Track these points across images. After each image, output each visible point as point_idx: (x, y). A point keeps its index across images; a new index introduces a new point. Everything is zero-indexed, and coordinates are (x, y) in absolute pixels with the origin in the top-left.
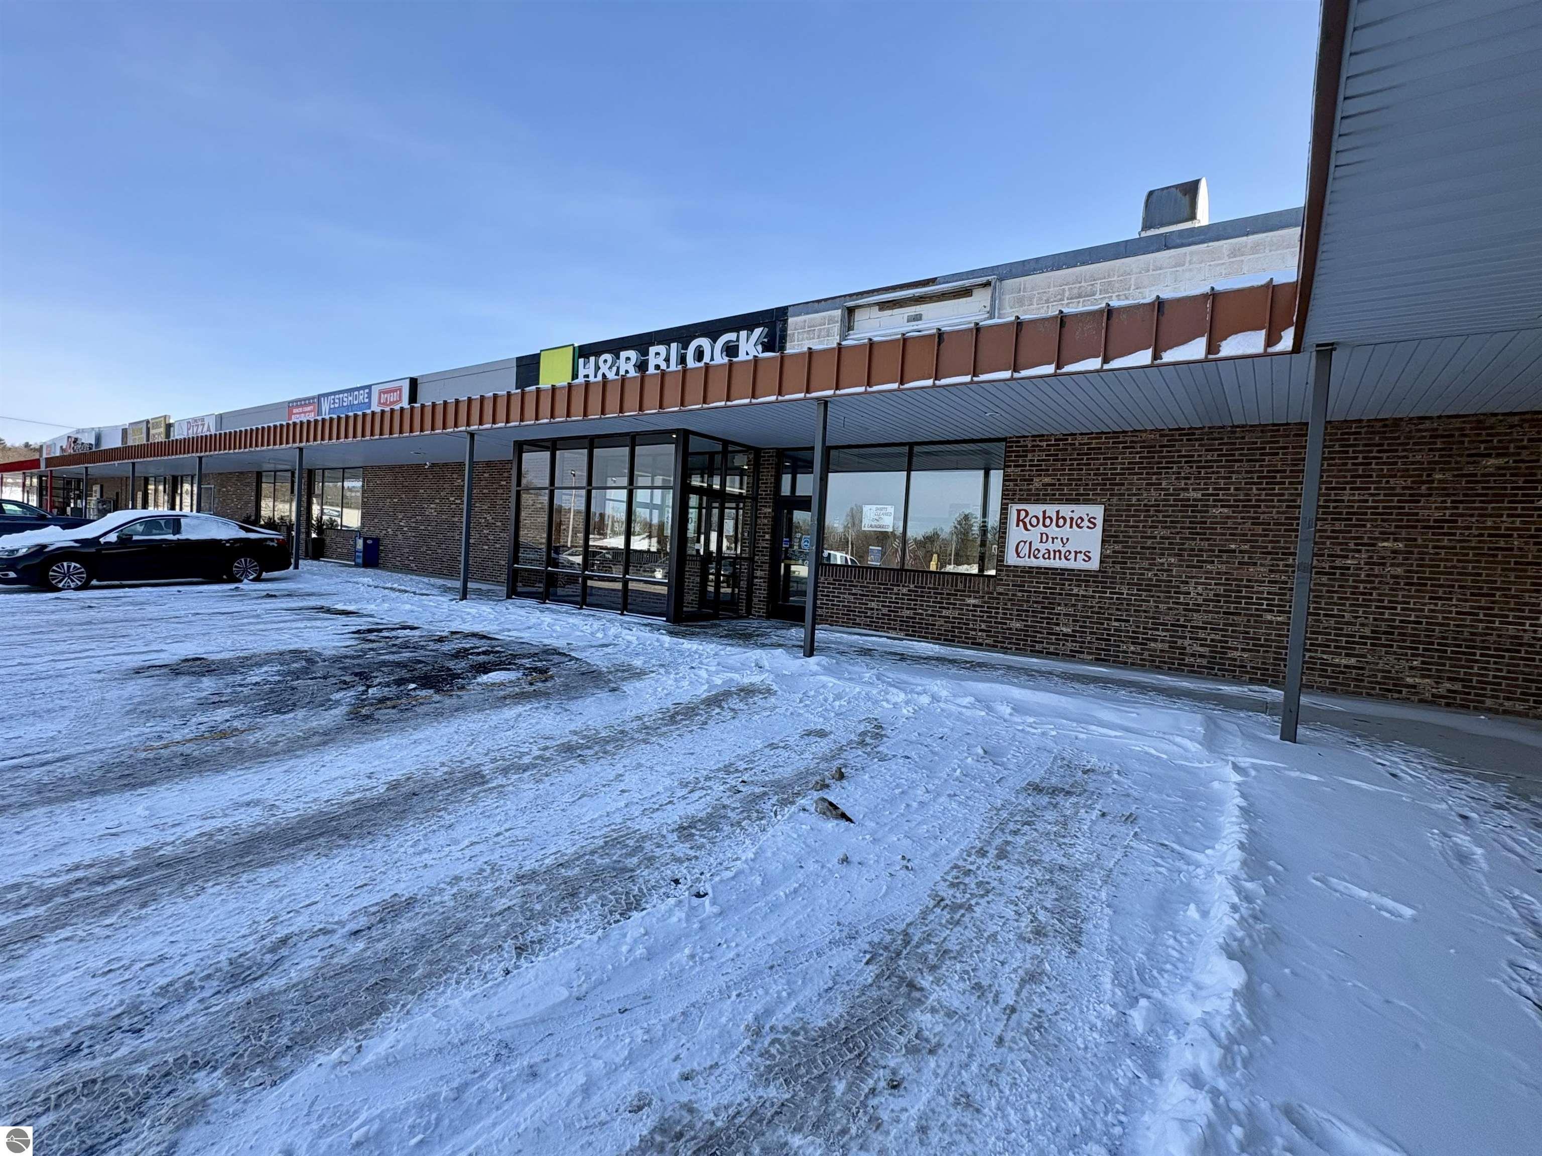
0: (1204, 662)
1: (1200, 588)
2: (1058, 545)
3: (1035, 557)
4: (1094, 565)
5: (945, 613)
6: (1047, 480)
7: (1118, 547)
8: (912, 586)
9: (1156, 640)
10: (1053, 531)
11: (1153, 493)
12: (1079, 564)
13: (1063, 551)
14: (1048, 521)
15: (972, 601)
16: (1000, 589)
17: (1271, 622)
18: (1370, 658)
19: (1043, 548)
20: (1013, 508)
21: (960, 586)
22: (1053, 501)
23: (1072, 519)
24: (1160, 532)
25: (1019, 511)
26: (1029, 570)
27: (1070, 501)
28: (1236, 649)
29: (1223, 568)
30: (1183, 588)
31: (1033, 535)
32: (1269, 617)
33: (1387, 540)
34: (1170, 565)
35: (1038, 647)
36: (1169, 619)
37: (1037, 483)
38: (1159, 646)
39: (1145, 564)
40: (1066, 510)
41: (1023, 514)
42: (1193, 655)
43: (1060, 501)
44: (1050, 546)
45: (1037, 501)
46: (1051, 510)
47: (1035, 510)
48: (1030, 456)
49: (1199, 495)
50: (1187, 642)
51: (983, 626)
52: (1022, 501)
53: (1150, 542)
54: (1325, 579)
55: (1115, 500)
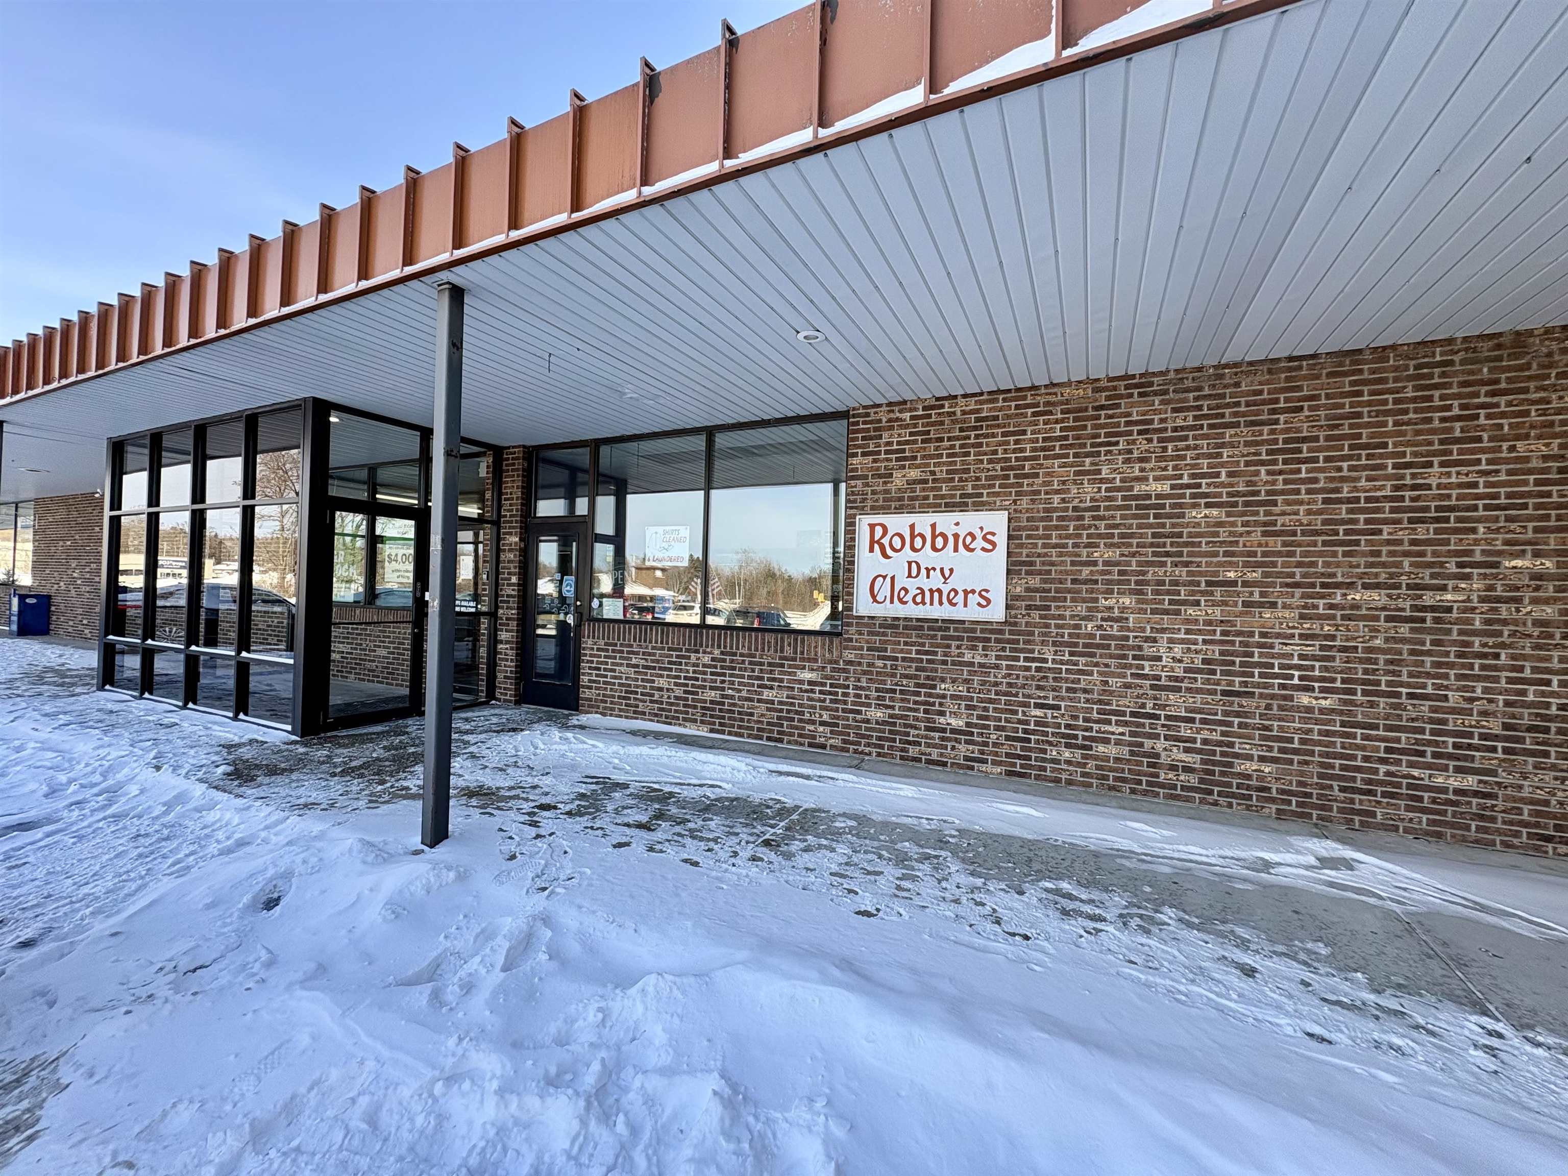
0: (1194, 780)
1: (1178, 650)
2: (936, 581)
3: (901, 601)
4: (997, 613)
5: (767, 694)
6: (914, 474)
7: (1034, 582)
8: (717, 652)
9: (1106, 741)
10: (927, 557)
11: (1088, 488)
12: (971, 612)
13: (946, 589)
14: (918, 542)
15: (807, 675)
16: (849, 655)
17: (1309, 709)
18: (1503, 777)
19: (912, 585)
20: (864, 522)
21: (788, 651)
22: (926, 507)
23: (956, 536)
24: (1103, 554)
25: (872, 527)
26: (892, 624)
27: (951, 507)
28: (1249, 758)
29: (1217, 613)
30: (1148, 650)
31: (897, 565)
32: (1305, 699)
33: (1521, 554)
34: (1123, 609)
35: (913, 751)
36: (1127, 704)
37: (898, 480)
38: (1111, 750)
39: (1081, 609)
40: (946, 521)
41: (879, 531)
42: (1173, 768)
43: (936, 508)
44: (923, 582)
45: (899, 510)
46: (923, 521)
47: (898, 523)
48: (885, 435)
49: (1164, 487)
50: (1160, 745)
51: (826, 717)
52: (875, 510)
53: (1086, 572)
54: (1404, 630)
55: (1024, 502)
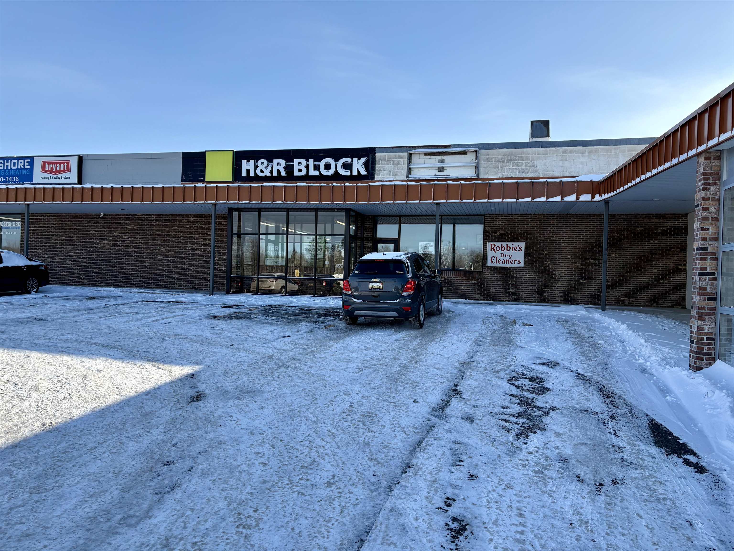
0: (562, 299)
1: (559, 272)
2: (508, 258)
3: (499, 263)
4: (522, 265)
5: (462, 287)
6: (502, 232)
7: (530, 258)
9: (545, 292)
10: (505, 252)
11: (542, 238)
12: (516, 265)
13: (510, 260)
14: (503, 249)
15: (473, 282)
16: (485, 276)
17: (582, 283)
18: (611, 293)
19: (502, 259)
20: (489, 244)
21: (468, 276)
22: (505, 241)
23: (513, 247)
24: (545, 252)
25: (491, 245)
26: (497, 268)
27: (511, 241)
28: (572, 293)
29: (566, 265)
30: (554, 273)
31: (498, 254)
32: (581, 281)
33: (613, 254)
34: (549, 264)
35: (502, 298)
36: (549, 284)
37: (498, 233)
38: (547, 294)
39: (540, 264)
40: (510, 244)
41: (493, 246)
42: (558, 297)
43: (508, 241)
44: (504, 258)
45: (499, 241)
46: (505, 244)
47: (498, 244)
48: (495, 223)
49: (557, 238)
50: (556, 292)
51: (479, 292)
52: (492, 240)
53: (541, 256)
54: (597, 267)
55: (528, 240)
